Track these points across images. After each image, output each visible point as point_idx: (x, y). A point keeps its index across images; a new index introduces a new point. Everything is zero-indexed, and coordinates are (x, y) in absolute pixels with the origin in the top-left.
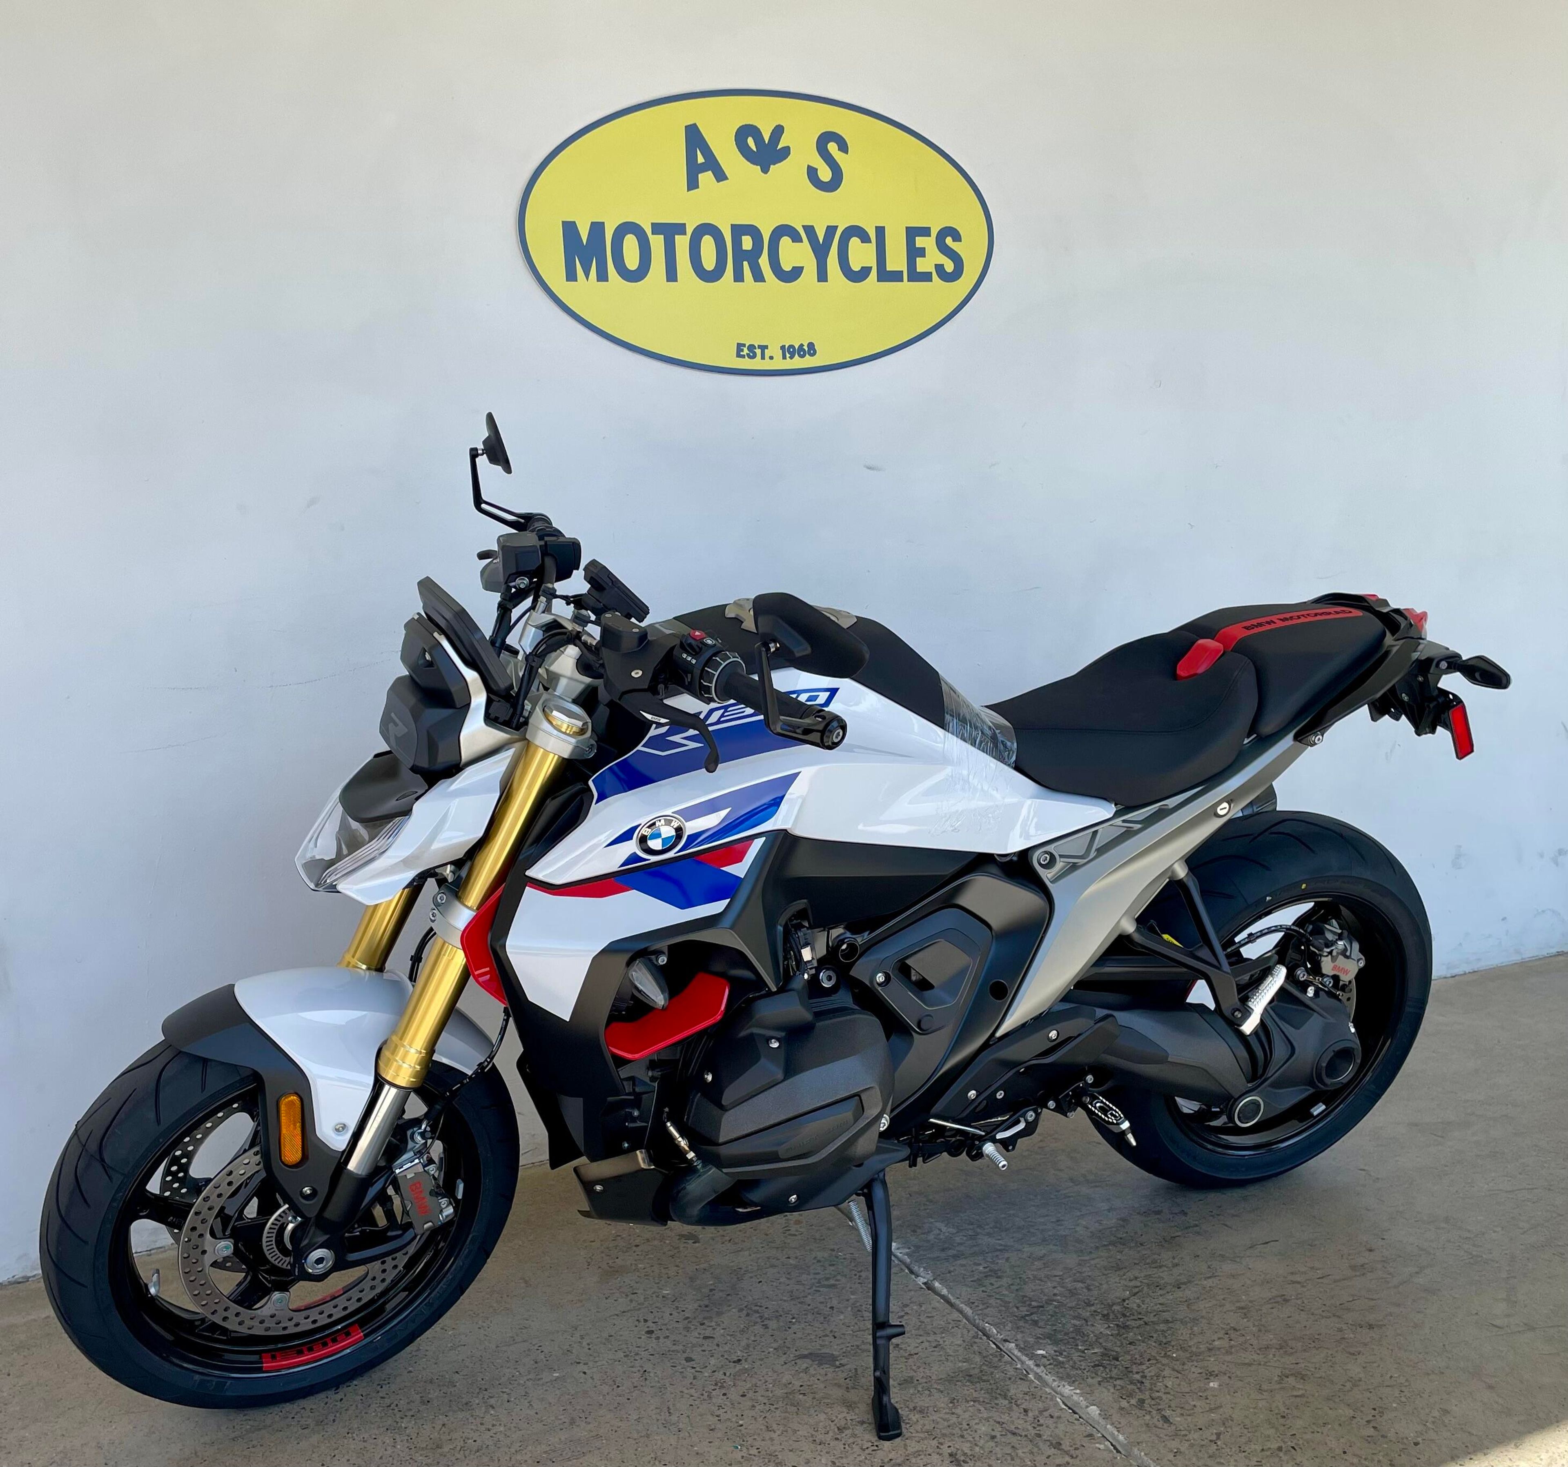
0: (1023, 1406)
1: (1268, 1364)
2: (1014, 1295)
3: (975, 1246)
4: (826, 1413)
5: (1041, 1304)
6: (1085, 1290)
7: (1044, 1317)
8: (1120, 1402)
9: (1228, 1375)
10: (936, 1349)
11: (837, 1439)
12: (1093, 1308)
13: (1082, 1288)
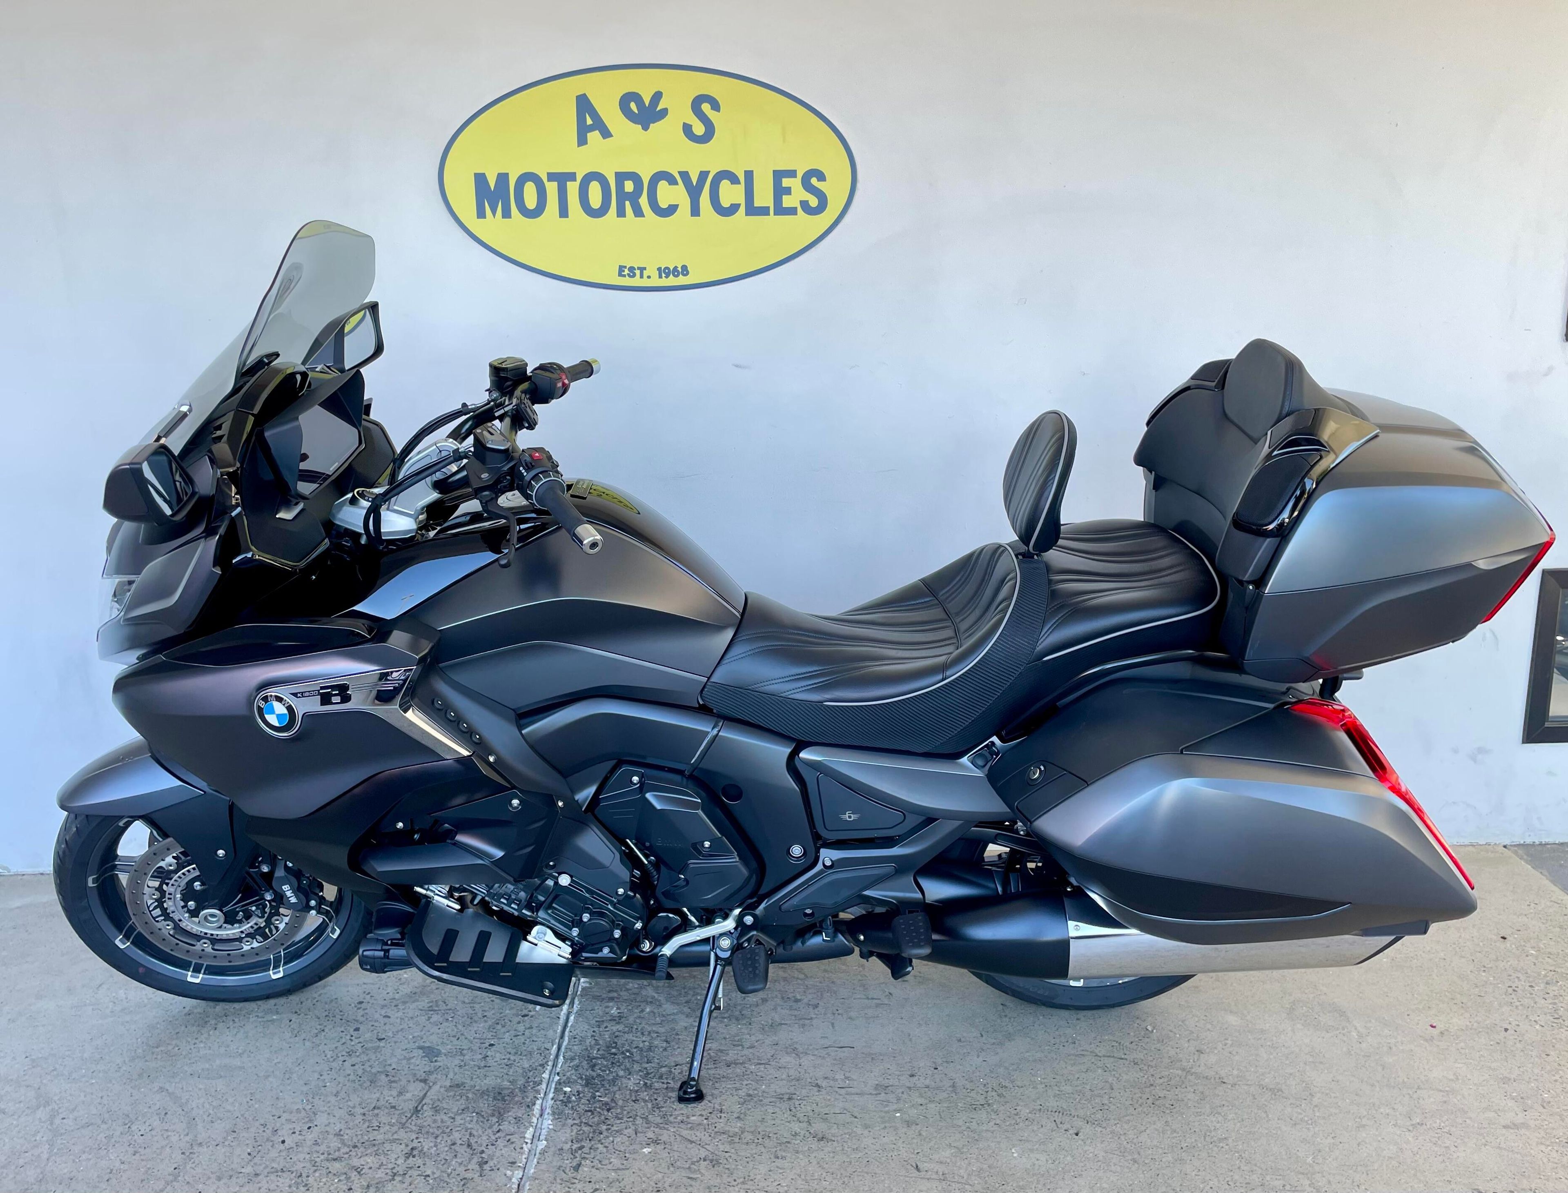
0: (501, 1127)
1: (706, 1146)
2: (609, 1039)
3: (634, 994)
4: (382, 1093)
5: (616, 1052)
6: (661, 1050)
7: (605, 1063)
8: (567, 1143)
9: (667, 1146)
10: (505, 1067)
11: (364, 1114)
12: (647, 1065)
13: (662, 1047)
